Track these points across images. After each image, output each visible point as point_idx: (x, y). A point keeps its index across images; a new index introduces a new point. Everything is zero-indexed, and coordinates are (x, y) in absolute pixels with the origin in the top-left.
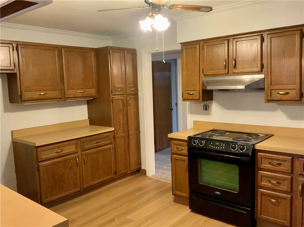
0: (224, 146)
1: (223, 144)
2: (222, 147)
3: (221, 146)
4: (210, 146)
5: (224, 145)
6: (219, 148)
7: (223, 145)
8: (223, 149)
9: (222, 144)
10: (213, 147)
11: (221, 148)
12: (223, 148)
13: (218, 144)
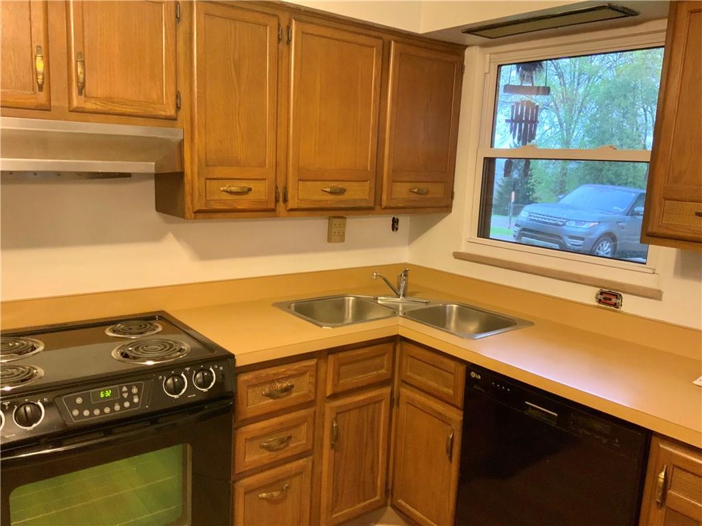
0: (138, 394)
1: (130, 389)
2: (130, 399)
3: (125, 395)
4: (76, 413)
5: (135, 390)
6: (117, 407)
7: (129, 391)
8: (138, 403)
9: (125, 389)
10: (92, 414)
11: (127, 404)
12: (136, 400)
13: (108, 394)
